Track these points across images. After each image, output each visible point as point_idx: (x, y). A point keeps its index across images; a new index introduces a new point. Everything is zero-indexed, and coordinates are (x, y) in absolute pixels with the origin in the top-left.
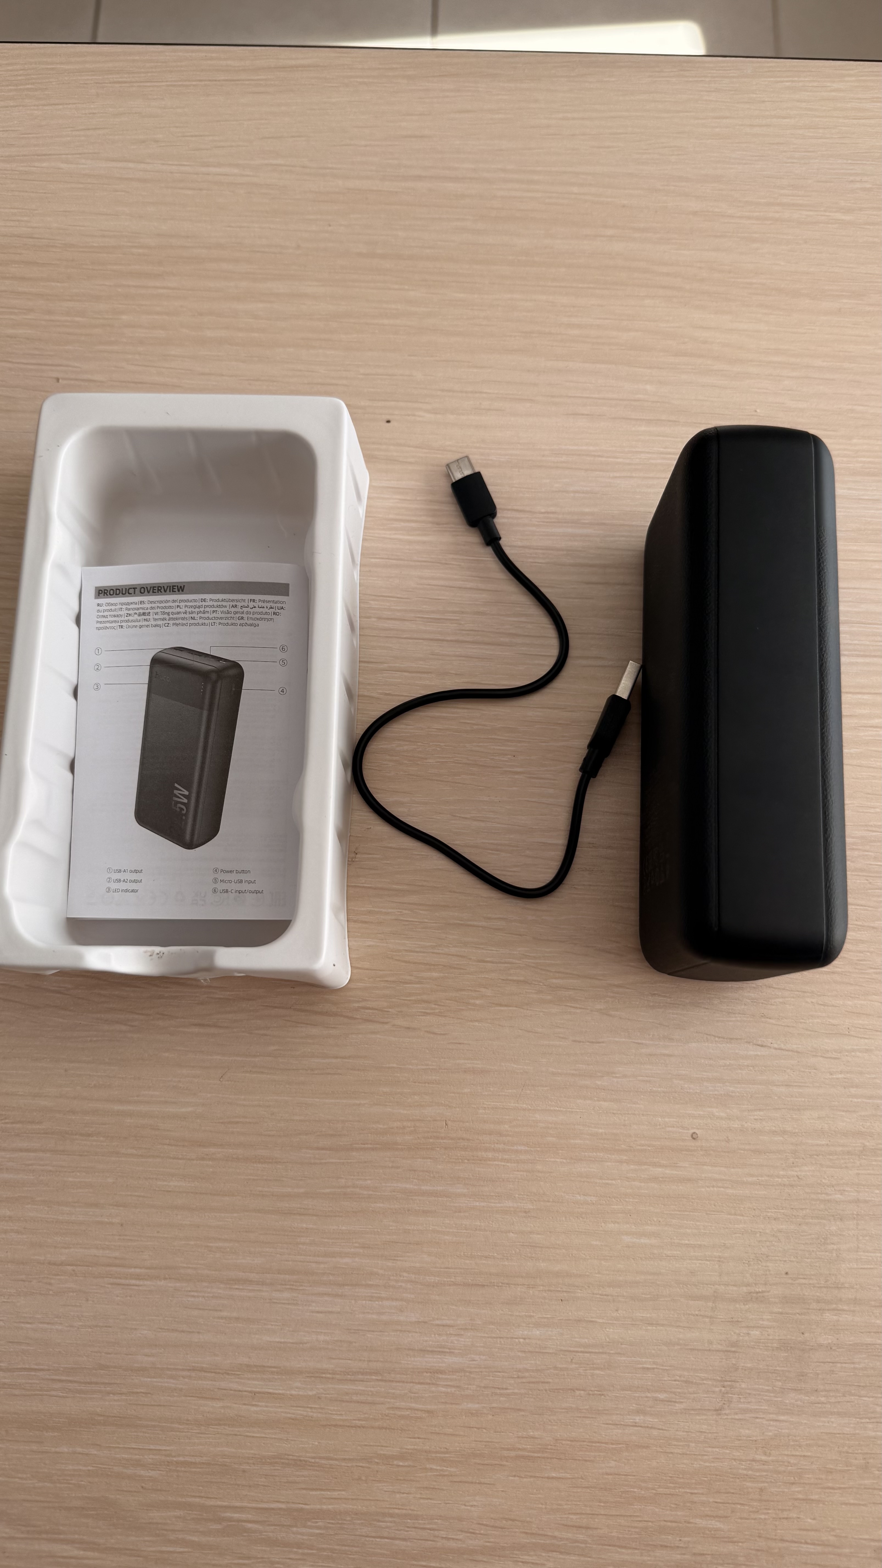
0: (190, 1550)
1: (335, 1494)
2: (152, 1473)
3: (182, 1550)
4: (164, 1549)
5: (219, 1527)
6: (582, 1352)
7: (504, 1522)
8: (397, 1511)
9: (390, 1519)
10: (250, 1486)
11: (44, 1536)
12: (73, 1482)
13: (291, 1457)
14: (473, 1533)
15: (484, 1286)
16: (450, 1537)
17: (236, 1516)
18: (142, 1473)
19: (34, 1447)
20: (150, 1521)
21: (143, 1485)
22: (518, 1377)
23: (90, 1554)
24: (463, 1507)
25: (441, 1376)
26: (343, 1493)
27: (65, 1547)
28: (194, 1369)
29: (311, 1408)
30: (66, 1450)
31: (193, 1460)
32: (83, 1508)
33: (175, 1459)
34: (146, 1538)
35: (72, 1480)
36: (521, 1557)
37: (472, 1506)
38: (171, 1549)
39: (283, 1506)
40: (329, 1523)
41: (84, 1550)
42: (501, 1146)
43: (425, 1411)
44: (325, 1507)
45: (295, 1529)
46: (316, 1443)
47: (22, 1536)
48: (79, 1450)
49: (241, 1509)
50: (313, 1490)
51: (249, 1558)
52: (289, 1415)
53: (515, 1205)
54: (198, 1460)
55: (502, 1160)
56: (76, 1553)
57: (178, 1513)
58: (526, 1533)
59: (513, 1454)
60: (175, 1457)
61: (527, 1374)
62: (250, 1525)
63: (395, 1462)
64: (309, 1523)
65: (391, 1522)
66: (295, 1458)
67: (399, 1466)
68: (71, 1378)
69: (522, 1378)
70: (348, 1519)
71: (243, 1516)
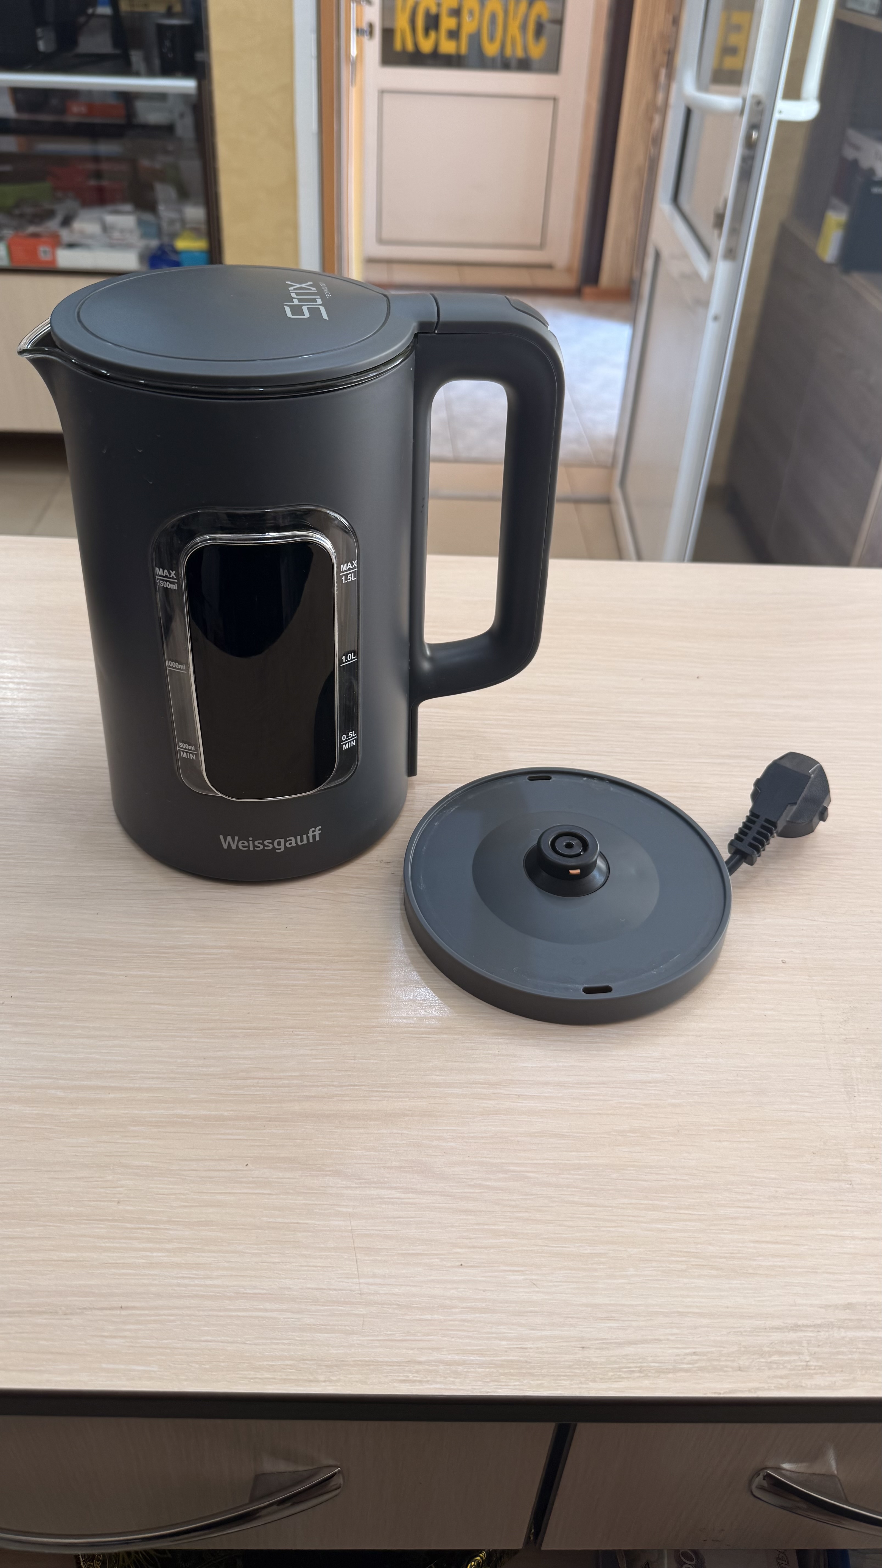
0: (486, 1190)
3: (480, 1191)
12: (392, 1151)
13: (551, 1132)
20: (453, 1173)
28: (474, 1083)
29: (561, 1103)
32: (401, 1167)
41: (404, 1193)
45: (562, 1176)
51: (532, 1195)
56: (398, 1195)
65: (633, 1170)
66: (554, 1133)
68: (385, 1090)
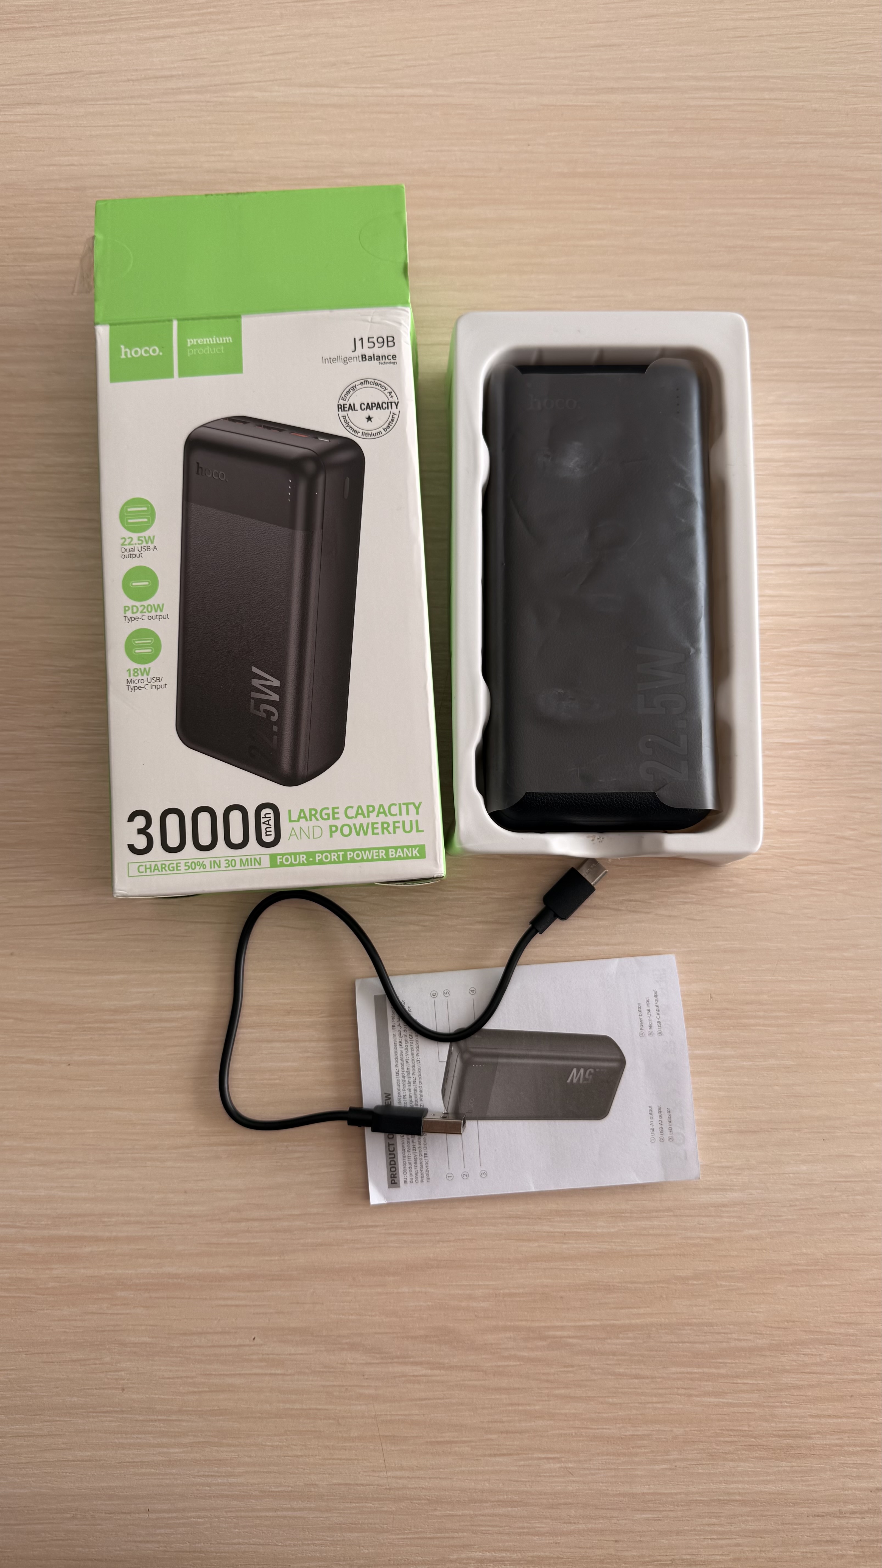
1: (642, 1311)
2: (482, 1304)
4: (499, 1364)
5: (545, 1343)
6: (843, 1182)
7: (786, 1323)
8: (694, 1320)
9: (689, 1328)
10: (568, 1309)
11: (396, 1360)
14: (761, 1334)
15: (755, 1132)
16: (741, 1338)
17: (559, 1333)
18: (475, 1304)
19: (379, 1290)
21: (476, 1313)
22: (790, 1206)
23: (437, 1372)
24: (751, 1314)
25: (724, 1209)
26: (648, 1309)
27: (415, 1368)
30: (407, 1290)
31: (517, 1291)
33: (501, 1291)
34: (484, 1356)
35: (415, 1314)
36: (802, 1350)
37: (757, 1312)
38: (506, 1364)
39: (598, 1323)
40: (638, 1334)
42: (761, 1014)
43: (712, 1238)
44: (633, 1321)
46: (622, 1271)
47: (377, 1361)
48: (418, 1289)
49: (563, 1328)
50: (622, 1308)
52: (596, 1250)
53: (778, 1062)
54: (521, 1291)
55: (764, 1025)
57: (508, 1334)
58: (805, 1331)
59: (790, 1269)
60: (501, 1289)
61: (797, 1203)
62: (571, 1340)
63: (690, 1282)
64: (621, 1335)
67: (694, 1285)
69: (793, 1206)
70: (654, 1329)
71: (565, 1333)
